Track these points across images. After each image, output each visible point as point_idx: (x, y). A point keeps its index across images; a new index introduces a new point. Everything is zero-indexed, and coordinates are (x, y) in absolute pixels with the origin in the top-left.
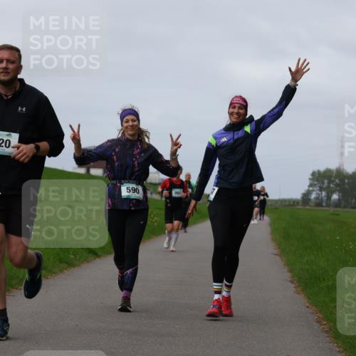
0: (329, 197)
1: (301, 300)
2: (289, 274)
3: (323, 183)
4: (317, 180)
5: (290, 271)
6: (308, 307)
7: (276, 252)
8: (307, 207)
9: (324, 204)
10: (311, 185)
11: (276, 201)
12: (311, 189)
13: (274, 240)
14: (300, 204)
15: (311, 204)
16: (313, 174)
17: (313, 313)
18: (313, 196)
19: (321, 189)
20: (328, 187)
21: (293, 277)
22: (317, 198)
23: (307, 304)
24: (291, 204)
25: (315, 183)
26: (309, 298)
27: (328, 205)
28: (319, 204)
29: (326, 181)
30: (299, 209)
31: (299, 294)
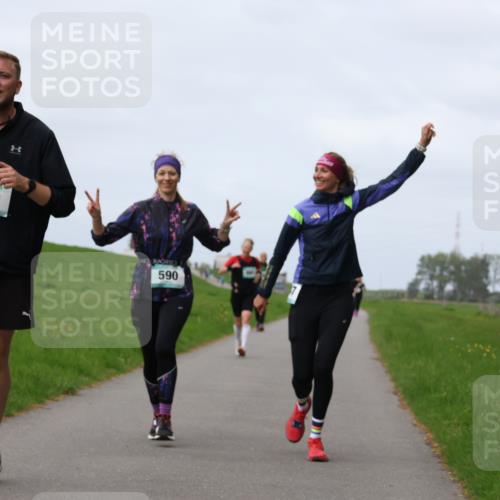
0: (441, 288)
1: (407, 416)
2: (392, 384)
3: (434, 270)
4: (428, 267)
5: (394, 379)
6: (415, 425)
7: (375, 355)
8: (415, 300)
9: (435, 296)
10: (419, 273)
11: (376, 293)
12: (419, 277)
13: (373, 340)
14: (406, 295)
15: (419, 296)
16: (422, 259)
17: (421, 433)
18: (422, 286)
19: (432, 278)
20: (441, 275)
21: (396, 387)
22: (427, 289)
23: (415, 422)
24: (394, 296)
25: (425, 270)
26: (416, 414)
27: (441, 298)
28: (429, 296)
29: (438, 269)
30: (404, 303)
31: (404, 409)
